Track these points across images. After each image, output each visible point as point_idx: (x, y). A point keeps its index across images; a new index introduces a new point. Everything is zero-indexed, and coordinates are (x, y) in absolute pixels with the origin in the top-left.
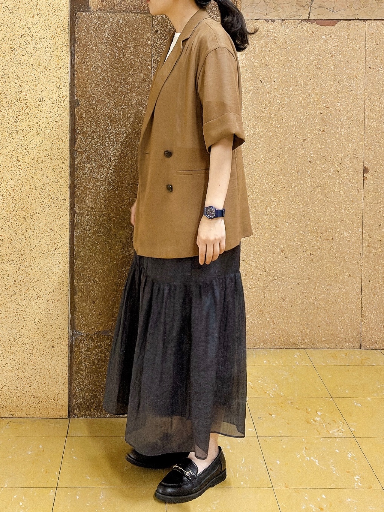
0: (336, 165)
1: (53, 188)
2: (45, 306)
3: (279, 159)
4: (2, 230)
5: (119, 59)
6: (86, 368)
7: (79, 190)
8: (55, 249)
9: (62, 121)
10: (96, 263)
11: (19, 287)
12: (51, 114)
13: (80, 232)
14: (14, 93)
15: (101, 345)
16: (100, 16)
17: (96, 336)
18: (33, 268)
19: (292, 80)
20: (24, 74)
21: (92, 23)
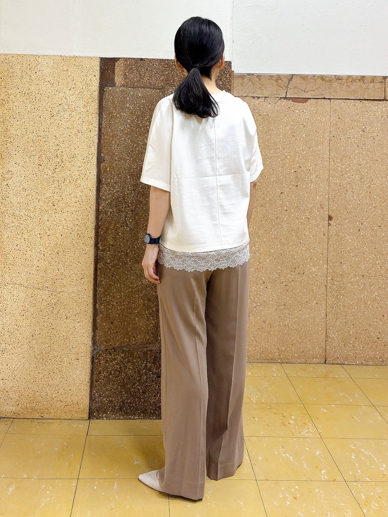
0: (307, 214)
1: (81, 228)
2: (73, 325)
3: (262, 208)
4: (39, 262)
5: (138, 125)
6: (104, 377)
7: (102, 230)
8: (82, 279)
9: (90, 174)
10: (115, 290)
11: (51, 309)
12: (82, 168)
13: (103, 265)
14: (52, 150)
15: (117, 358)
16: (123, 90)
17: (113, 350)
18: (63, 294)
19: (272, 145)
20: (61, 135)
21: (117, 96)
